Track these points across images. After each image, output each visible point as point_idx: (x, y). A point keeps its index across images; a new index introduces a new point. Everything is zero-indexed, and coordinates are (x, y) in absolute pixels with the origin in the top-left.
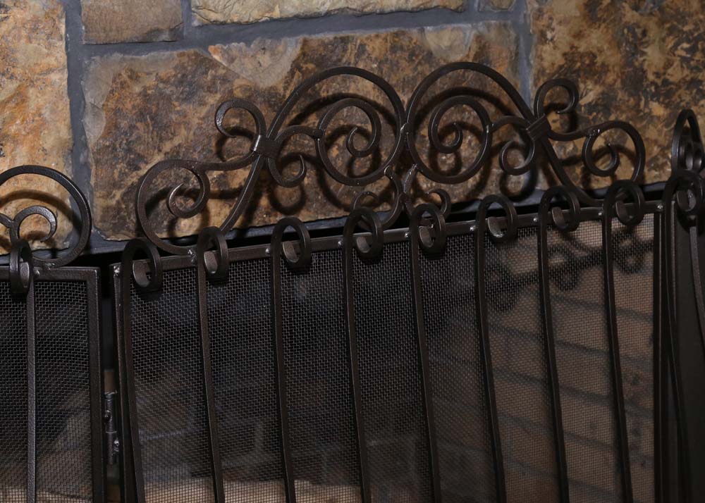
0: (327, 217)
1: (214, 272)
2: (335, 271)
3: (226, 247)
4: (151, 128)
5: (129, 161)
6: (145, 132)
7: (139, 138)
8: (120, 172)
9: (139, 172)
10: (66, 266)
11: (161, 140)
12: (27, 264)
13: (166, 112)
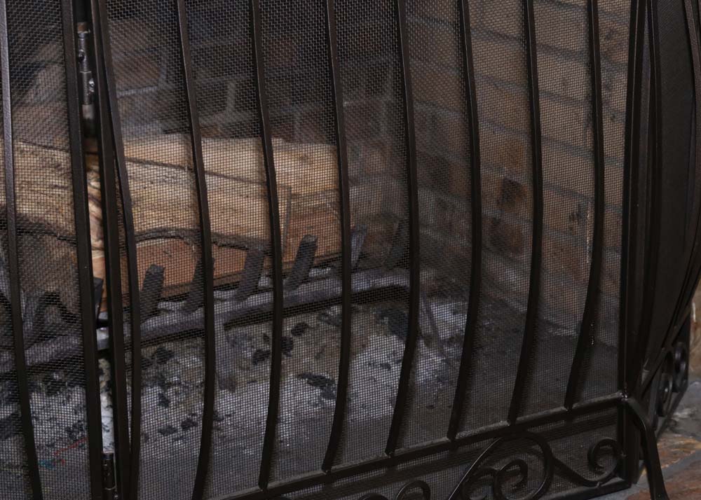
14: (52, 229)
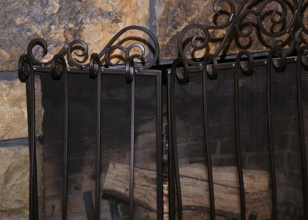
0: (258, 52)
1: (211, 74)
2: (263, 75)
3: (217, 63)
4: (183, 11)
5: (173, 25)
6: (180, 13)
7: (178, 15)
8: (169, 30)
9: (177, 30)
10: (148, 69)
11: (187, 16)
12: (132, 68)
13: (190, 4)
14: (142, 204)
